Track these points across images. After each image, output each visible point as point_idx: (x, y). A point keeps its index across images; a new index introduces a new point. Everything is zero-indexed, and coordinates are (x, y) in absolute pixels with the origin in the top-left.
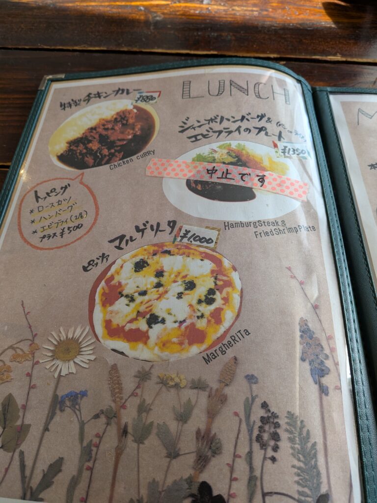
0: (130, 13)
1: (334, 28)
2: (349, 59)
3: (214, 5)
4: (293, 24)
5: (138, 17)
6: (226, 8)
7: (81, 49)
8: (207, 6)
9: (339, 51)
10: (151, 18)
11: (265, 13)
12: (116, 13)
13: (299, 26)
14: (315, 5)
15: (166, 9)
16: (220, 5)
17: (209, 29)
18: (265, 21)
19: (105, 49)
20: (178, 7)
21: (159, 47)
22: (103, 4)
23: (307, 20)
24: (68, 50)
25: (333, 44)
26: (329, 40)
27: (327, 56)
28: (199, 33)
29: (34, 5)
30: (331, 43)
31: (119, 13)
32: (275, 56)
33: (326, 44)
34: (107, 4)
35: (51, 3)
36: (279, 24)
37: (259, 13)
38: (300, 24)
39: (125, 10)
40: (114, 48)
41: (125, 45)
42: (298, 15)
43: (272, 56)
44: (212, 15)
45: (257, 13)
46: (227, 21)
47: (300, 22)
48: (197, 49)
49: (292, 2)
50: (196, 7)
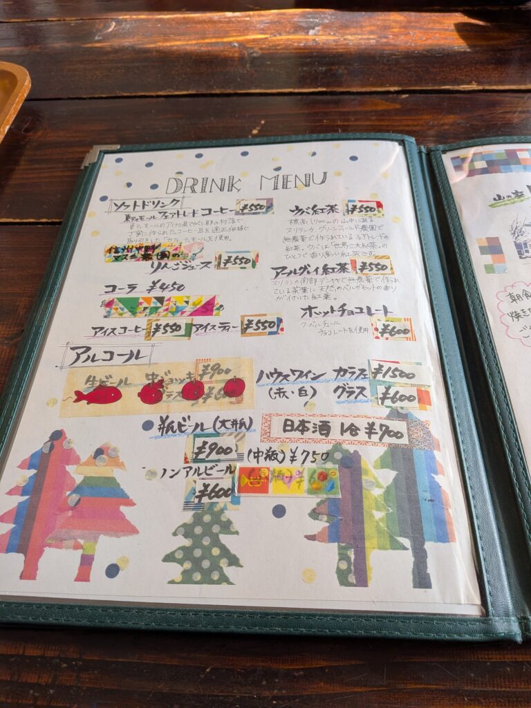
0: (222, 51)
1: (469, 52)
2: (487, 87)
3: (322, 35)
4: (418, 51)
5: (231, 55)
6: (336, 38)
7: (166, 94)
8: (314, 37)
9: (475, 78)
10: (246, 54)
11: (384, 40)
12: (206, 52)
13: (425, 53)
14: (447, 28)
15: (264, 44)
16: (329, 34)
17: (316, 63)
18: (384, 50)
19: (194, 92)
20: (278, 40)
21: (256, 87)
22: (190, 43)
23: (436, 45)
24: (152, 97)
25: (467, 71)
26: (463, 67)
27: (459, 85)
28: (305, 69)
29: (110, 49)
30: (465, 70)
31: (209, 51)
32: (396, 89)
33: (459, 71)
34: (194, 42)
35: (129, 46)
36: (401, 52)
37: (377, 41)
38: (428, 51)
39: (216, 48)
40: (204, 92)
41: (217, 87)
42: (425, 40)
43: (392, 89)
44: (319, 47)
45: (374, 41)
46: (338, 52)
47: (427, 48)
48: (303, 87)
49: (418, 25)
50: (300, 39)
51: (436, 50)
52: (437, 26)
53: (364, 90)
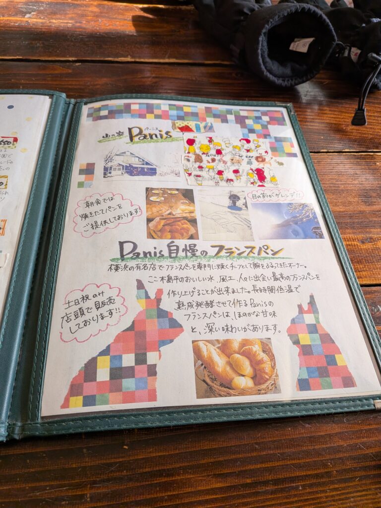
2: (138, 60)
3: (35, 18)
4: (100, 33)
6: (44, 21)
8: (27, 20)
9: (131, 54)
11: (78, 24)
13: (104, 35)
14: (126, 18)
16: (40, 18)
17: (22, 39)
25: (128, 49)
26: (126, 45)
28: (12, 42)
30: (127, 47)
32: (74, 59)
33: (123, 48)
37: (73, 25)
42: (108, 26)
43: (70, 59)
45: (71, 25)
46: (42, 31)
47: (107, 31)
49: (106, 15)
50: (17, 20)
51: (112, 33)
52: (120, 17)
53: (50, 59)
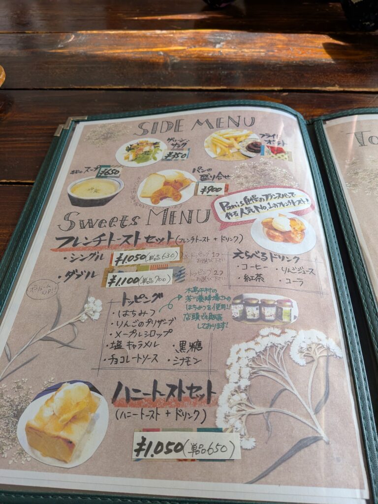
0: (151, 58)
1: (333, 64)
2: (347, 89)
3: (226, 48)
4: (296, 62)
5: (157, 61)
6: (235, 51)
7: (107, 88)
8: (219, 50)
9: (337, 82)
10: (169, 61)
11: (271, 53)
12: (139, 58)
13: (301, 63)
14: (317, 46)
15: (182, 53)
16: (231, 48)
17: (220, 68)
18: (271, 60)
19: (128, 87)
20: (193, 51)
21: (175, 85)
22: (128, 51)
23: (309, 58)
24: (96, 89)
25: (332, 77)
26: (328, 74)
27: (326, 87)
28: (211, 72)
29: (68, 54)
30: (330, 76)
31: (141, 58)
32: (279, 88)
33: (326, 77)
34: (131, 51)
35: (82, 52)
36: (283, 62)
37: (266, 54)
38: (303, 62)
39: (147, 56)
40: (136, 87)
41: (145, 84)
42: (301, 54)
43: (276, 89)
44: (223, 57)
45: (263, 54)
46: (237, 61)
47: (303, 60)
48: (209, 85)
49: (296, 43)
50: (209, 51)
51: (309, 62)
52: (310, 45)
53: (255, 88)
